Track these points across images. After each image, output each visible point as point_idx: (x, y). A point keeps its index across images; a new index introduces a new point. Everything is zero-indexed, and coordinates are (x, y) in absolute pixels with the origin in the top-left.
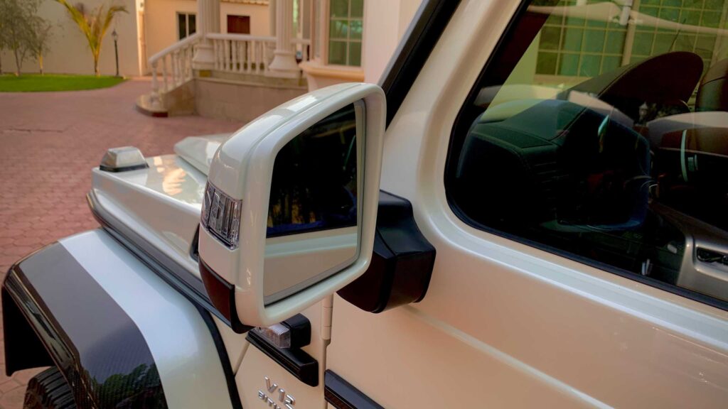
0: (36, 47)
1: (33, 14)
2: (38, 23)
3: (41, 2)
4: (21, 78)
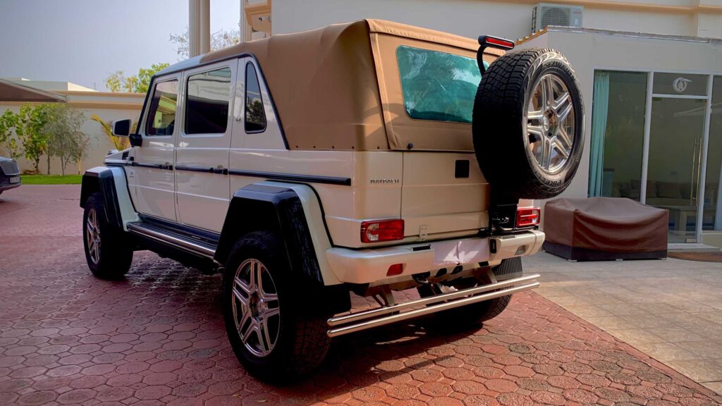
0: (77, 154)
1: (77, 130)
2: (80, 136)
3: (83, 121)
4: (64, 176)
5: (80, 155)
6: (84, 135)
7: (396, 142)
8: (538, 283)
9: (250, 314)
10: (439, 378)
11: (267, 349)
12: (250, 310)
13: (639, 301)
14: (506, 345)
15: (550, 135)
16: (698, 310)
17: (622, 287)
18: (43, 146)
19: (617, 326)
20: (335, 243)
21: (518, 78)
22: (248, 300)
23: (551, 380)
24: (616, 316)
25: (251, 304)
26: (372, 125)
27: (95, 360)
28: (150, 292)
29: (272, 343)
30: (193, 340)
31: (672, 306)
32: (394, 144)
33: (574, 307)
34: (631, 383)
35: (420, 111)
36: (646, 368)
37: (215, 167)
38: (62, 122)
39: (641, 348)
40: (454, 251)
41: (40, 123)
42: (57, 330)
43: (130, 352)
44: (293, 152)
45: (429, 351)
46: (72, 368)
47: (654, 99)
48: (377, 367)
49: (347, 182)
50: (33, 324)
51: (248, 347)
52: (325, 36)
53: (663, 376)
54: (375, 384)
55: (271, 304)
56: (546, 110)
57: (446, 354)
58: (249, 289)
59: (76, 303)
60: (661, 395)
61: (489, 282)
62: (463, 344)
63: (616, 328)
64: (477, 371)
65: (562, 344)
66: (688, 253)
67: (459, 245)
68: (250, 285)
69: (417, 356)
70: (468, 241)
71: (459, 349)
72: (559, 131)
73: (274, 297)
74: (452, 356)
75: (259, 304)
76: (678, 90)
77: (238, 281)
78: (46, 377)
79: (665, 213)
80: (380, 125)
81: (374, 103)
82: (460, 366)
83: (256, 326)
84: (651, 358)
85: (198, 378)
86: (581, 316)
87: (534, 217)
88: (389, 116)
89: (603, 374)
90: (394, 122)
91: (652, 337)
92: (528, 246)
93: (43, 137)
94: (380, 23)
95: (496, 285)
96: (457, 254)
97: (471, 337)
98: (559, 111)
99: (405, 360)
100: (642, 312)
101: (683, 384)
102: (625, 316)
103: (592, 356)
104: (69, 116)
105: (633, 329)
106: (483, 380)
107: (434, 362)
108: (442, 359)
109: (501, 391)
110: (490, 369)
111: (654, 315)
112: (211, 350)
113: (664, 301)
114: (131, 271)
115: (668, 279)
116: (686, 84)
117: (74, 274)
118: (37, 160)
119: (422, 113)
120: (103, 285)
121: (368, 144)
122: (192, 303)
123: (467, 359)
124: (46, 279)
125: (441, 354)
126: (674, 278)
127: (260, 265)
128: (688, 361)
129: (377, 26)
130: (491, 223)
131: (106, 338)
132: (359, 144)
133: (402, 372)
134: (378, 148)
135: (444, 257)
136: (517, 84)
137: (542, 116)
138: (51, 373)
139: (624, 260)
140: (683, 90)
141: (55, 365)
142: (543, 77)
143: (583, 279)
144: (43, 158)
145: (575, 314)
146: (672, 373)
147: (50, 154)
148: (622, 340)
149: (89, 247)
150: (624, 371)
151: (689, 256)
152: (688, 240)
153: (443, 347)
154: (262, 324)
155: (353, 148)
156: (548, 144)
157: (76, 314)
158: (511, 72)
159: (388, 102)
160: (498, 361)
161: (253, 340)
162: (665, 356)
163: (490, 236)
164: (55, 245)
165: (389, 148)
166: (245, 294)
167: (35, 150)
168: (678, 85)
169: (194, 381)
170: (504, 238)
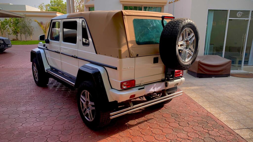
0: (30, 33)
1: (30, 25)
2: (31, 27)
3: (31, 22)
4: (26, 41)
5: (31, 34)
6: (32, 27)
7: (132, 54)
8: (182, 94)
9: (86, 107)
10: (147, 128)
11: (91, 119)
12: (86, 106)
13: (218, 95)
14: (171, 114)
15: (187, 48)
16: (237, 99)
17: (213, 89)
18: (19, 31)
19: (209, 106)
20: (113, 87)
21: (175, 31)
22: (85, 103)
23: (184, 129)
24: (209, 102)
25: (86, 104)
26: (124, 49)
27: (37, 120)
28: (55, 92)
29: (93, 117)
30: (69, 112)
31: (228, 97)
32: (132, 55)
33: (195, 98)
34: (210, 130)
35: (141, 42)
36: (216, 123)
37: (73, 55)
38: (24, 22)
39: (216, 115)
40: (153, 87)
41: (17, 22)
42: (25, 108)
43: (49, 116)
44: (98, 55)
45: (145, 117)
46: (30, 123)
47: (229, 20)
48: (128, 123)
49: (116, 69)
50: (17, 105)
51: (86, 117)
52: (108, 15)
53: (221, 127)
54: (126, 130)
55: (92, 106)
56: (185, 40)
57: (151, 118)
58: (86, 100)
59: (31, 97)
60: (219, 134)
61: (166, 95)
62: (156, 114)
63: (209, 107)
64: (160, 125)
65: (189, 113)
66: (238, 74)
67: (155, 85)
68: (86, 98)
69: (141, 118)
70: (158, 84)
71: (155, 116)
72: (190, 47)
73: (93, 104)
74: (152, 119)
75: (89, 104)
76: (238, 16)
77: (82, 96)
78: (22, 127)
79: (230, 61)
80: (127, 49)
81: (125, 41)
82: (155, 123)
83: (88, 111)
84: (218, 119)
85: (70, 127)
86: (197, 102)
87: (181, 73)
88: (130, 45)
89: (201, 126)
90: (132, 47)
91: (220, 111)
92: (179, 83)
93: (18, 27)
94: (127, 12)
95: (168, 96)
96: (154, 88)
97: (159, 110)
98: (190, 40)
99: (137, 120)
100: (218, 100)
101: (227, 130)
102: (212, 102)
103: (199, 119)
104: (26, 20)
105: (214, 107)
106: (162, 128)
107: (146, 121)
108: (149, 120)
109: (167, 133)
110: (165, 124)
111: (222, 101)
112: (74, 116)
113: (226, 95)
114: (49, 83)
115: (229, 85)
116: (241, 14)
117: (30, 84)
118: (17, 36)
119: (142, 42)
120: (40, 89)
121: (122, 56)
122: (69, 96)
123: (157, 120)
124: (21, 86)
125: (149, 118)
126: (231, 85)
127: (88, 93)
128: (230, 121)
129: (126, 12)
130: (166, 77)
131: (41, 111)
132: (120, 56)
133: (136, 125)
134: (126, 57)
135: (149, 90)
136: (175, 33)
137: (183, 43)
138: (23, 125)
139: (215, 77)
140: (240, 16)
141: (25, 122)
142: (184, 29)
143: (200, 86)
144: (19, 35)
145: (195, 101)
146: (225, 126)
147: (21, 34)
148: (210, 112)
149: (35, 75)
150: (209, 125)
151: (237, 76)
152: (238, 69)
153: (150, 115)
154: (90, 111)
155: (118, 57)
156: (185, 52)
157: (31, 101)
158: (173, 29)
159: (130, 40)
160: (167, 121)
161: (87, 115)
162: (223, 118)
163: (165, 81)
164: (24, 72)
165: (130, 56)
166: (84, 101)
167: (16, 32)
168: (238, 15)
169: (69, 128)
170: (170, 82)
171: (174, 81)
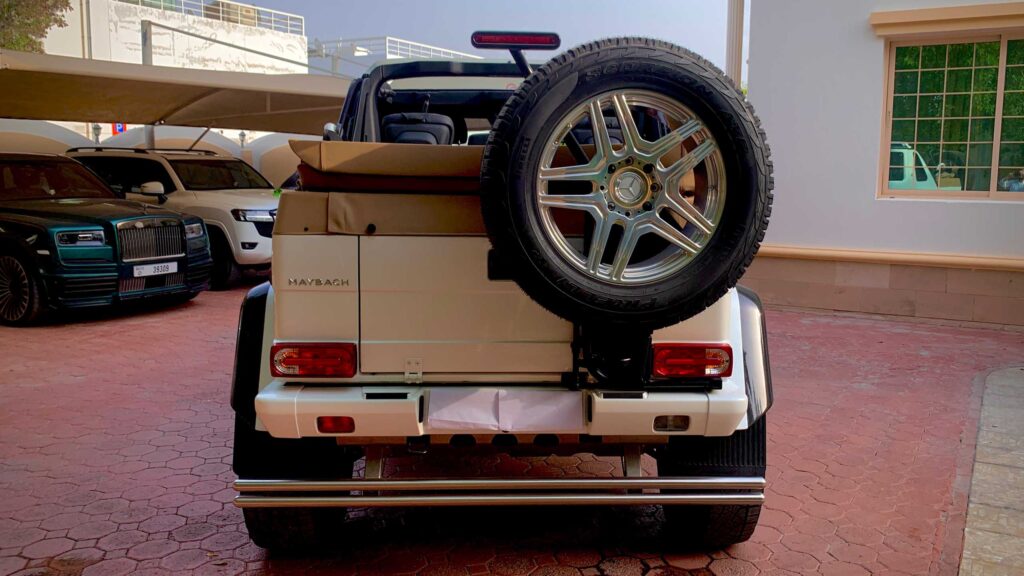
7: (342, 221)
32: (338, 223)
40: (488, 406)
70: (526, 392)
72: (665, 200)
87: (714, 364)
96: (495, 412)
134: (306, 229)
137: (595, 173)
163: (583, 390)
165: (327, 229)
170: (606, 396)
171: (641, 397)
